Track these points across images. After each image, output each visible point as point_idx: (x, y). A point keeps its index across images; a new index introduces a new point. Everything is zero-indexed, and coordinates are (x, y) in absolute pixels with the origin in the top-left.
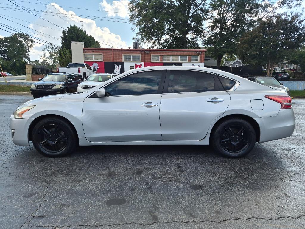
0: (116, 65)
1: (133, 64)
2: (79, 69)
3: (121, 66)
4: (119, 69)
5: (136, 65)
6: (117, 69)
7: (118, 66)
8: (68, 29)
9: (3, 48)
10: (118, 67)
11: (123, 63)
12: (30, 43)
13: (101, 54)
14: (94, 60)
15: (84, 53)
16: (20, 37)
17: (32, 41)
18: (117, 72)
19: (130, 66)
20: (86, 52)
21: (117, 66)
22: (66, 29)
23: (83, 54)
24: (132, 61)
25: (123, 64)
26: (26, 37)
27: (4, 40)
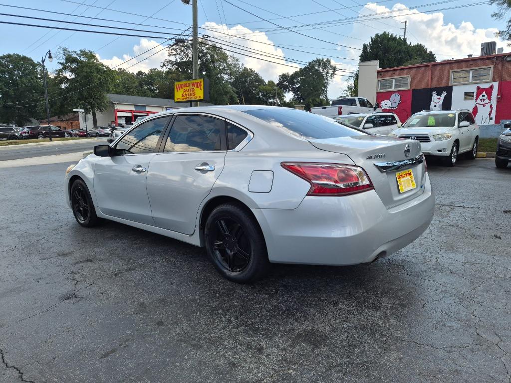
0: (434, 94)
1: (473, 89)
2: (341, 108)
3: (445, 94)
4: (439, 100)
5: (478, 88)
6: (437, 100)
7: (439, 94)
8: (372, 41)
9: (297, 84)
10: (438, 97)
11: (451, 87)
12: (331, 71)
13: (407, 76)
14: (393, 89)
15: (377, 78)
16: (319, 66)
17: (334, 69)
18: (435, 106)
19: (465, 93)
20: (382, 76)
21: (437, 95)
22: (368, 42)
23: (375, 80)
24: (470, 81)
25: (449, 90)
26: (326, 64)
27: (300, 73)
